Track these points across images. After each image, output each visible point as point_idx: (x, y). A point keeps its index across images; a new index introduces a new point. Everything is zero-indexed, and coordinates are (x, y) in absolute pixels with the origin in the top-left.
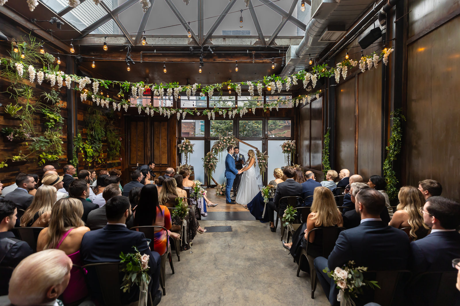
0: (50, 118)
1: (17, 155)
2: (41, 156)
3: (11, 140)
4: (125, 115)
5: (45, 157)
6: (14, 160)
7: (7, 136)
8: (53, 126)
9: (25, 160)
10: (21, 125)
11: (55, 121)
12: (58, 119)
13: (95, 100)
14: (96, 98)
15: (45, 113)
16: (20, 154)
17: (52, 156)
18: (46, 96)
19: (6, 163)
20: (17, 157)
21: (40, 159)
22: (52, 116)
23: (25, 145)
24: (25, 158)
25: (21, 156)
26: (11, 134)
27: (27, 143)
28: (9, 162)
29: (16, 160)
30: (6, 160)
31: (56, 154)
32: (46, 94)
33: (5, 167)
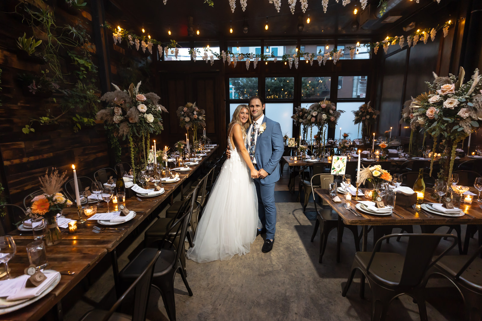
0: (79, 64)
1: (45, 116)
2: (74, 119)
3: (34, 93)
4: (160, 71)
5: (81, 121)
6: (42, 123)
7: (29, 87)
8: (85, 76)
9: (56, 122)
10: (43, 72)
11: (87, 68)
12: (90, 67)
13: (133, 43)
14: (134, 40)
15: (72, 57)
16: (48, 115)
17: (88, 120)
18: (71, 30)
19: (32, 127)
20: (45, 119)
21: (74, 124)
22: (81, 61)
23: (53, 102)
24: (56, 121)
25: (50, 117)
26: (32, 82)
27: (54, 99)
28: (36, 125)
29: (44, 122)
30: (31, 123)
31: (92, 118)
32: (70, 28)
33: (31, 132)
